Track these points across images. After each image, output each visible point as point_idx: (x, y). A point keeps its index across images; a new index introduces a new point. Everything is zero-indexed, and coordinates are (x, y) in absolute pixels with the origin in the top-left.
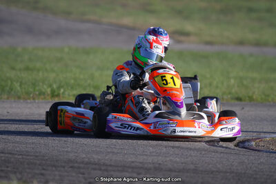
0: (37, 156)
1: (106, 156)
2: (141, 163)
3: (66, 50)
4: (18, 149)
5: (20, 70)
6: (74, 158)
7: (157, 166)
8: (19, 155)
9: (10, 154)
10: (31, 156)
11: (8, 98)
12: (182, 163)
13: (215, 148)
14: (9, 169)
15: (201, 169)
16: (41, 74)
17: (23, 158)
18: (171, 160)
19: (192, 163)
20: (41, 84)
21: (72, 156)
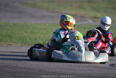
0: (39, 70)
1: (68, 70)
2: (83, 74)
3: (48, 24)
4: (31, 67)
5: (29, 33)
6: (55, 71)
7: (90, 75)
8: (32, 70)
9: (28, 69)
10: (37, 70)
11: (25, 45)
12: (100, 74)
13: (113, 67)
14: (28, 76)
15: (108, 76)
16: (38, 35)
17: (33, 71)
18: (95, 73)
19: (104, 74)
20: (38, 39)
21: (54, 70)
